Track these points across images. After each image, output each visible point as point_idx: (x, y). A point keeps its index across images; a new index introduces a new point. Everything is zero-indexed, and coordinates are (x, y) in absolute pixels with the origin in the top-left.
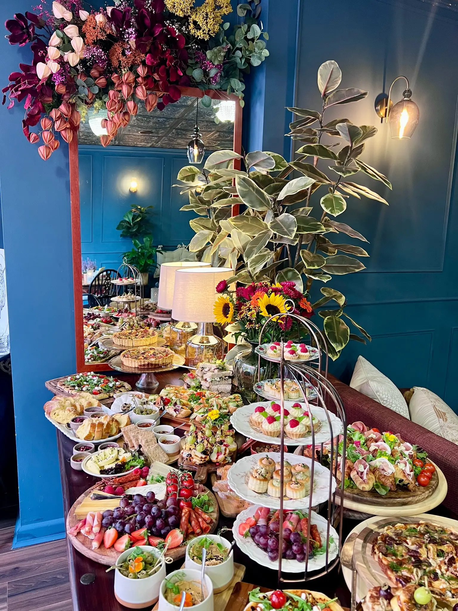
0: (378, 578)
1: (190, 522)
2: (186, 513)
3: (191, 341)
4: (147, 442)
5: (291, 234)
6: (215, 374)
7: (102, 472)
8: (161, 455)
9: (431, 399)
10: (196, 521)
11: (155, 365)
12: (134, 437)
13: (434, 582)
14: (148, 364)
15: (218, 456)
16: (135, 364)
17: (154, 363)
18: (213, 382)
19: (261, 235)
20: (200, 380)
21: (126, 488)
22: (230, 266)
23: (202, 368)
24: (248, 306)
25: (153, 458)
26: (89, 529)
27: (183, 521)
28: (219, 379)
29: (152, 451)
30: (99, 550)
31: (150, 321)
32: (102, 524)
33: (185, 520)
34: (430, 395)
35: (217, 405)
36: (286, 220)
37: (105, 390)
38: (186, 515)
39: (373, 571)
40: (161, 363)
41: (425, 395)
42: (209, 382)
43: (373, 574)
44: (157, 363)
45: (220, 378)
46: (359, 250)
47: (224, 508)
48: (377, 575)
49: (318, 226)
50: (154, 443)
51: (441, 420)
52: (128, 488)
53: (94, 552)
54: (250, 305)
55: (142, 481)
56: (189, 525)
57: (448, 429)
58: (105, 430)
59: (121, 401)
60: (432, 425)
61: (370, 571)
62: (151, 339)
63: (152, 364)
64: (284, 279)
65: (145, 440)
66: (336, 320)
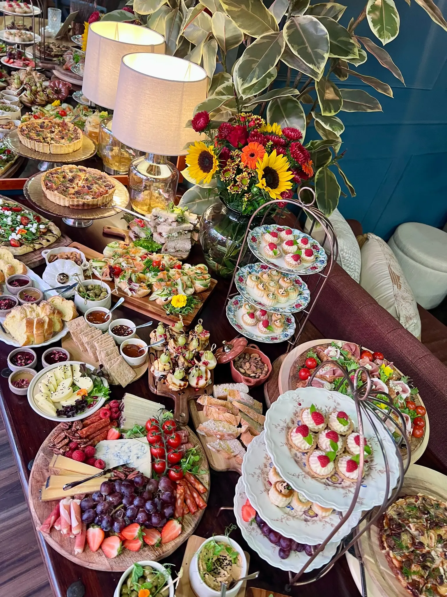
0: (387, 577)
1: (185, 501)
2: (181, 495)
3: (136, 166)
4: (107, 355)
5: (319, 63)
6: (173, 229)
7: (59, 413)
8: (126, 372)
9: (386, 255)
10: (192, 499)
11: (93, 205)
12: (88, 344)
13: (440, 587)
14: (84, 204)
15: (198, 380)
16: (64, 202)
17: (91, 203)
18: (170, 238)
19: (265, 41)
20: (152, 232)
21: (97, 442)
22: (199, 62)
23: (156, 216)
24: (237, 162)
25: (118, 377)
26: (67, 531)
27: (179, 504)
28: (177, 235)
29: (115, 368)
30: (83, 554)
31: (59, 85)
32: (82, 521)
33: (180, 504)
34: (386, 249)
35: (183, 284)
36: (312, 30)
37: (26, 239)
38: (182, 497)
39: (382, 567)
40: (100, 203)
41: (379, 249)
42: (165, 238)
43: (381, 571)
44: (95, 203)
45: (178, 233)
46: (385, 87)
47: (213, 461)
48: (385, 573)
49: (350, 47)
50: (115, 355)
51: (396, 286)
52: (99, 442)
53: (77, 557)
54: (240, 161)
55: (114, 431)
56: (184, 504)
57: (402, 300)
58: (47, 331)
59: (56, 269)
60: (386, 291)
61: (378, 567)
62: (75, 144)
63: (88, 205)
64: (281, 112)
65: (105, 352)
66: (327, 174)
